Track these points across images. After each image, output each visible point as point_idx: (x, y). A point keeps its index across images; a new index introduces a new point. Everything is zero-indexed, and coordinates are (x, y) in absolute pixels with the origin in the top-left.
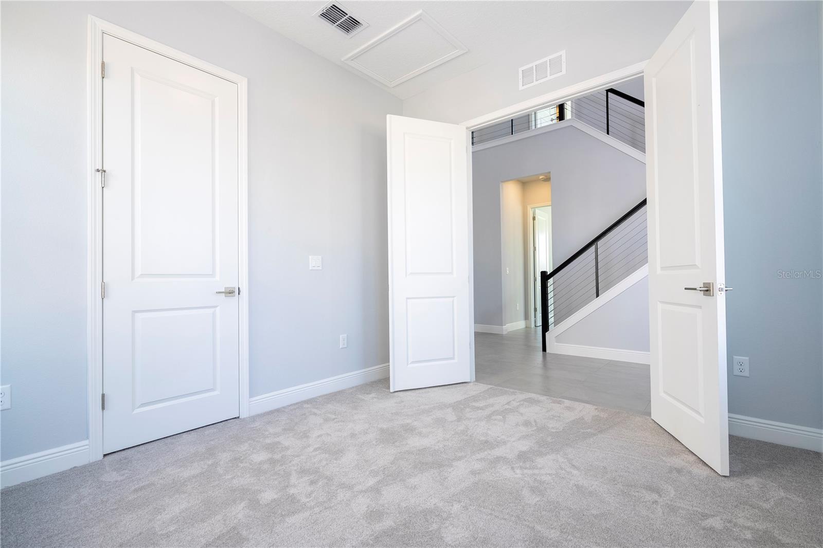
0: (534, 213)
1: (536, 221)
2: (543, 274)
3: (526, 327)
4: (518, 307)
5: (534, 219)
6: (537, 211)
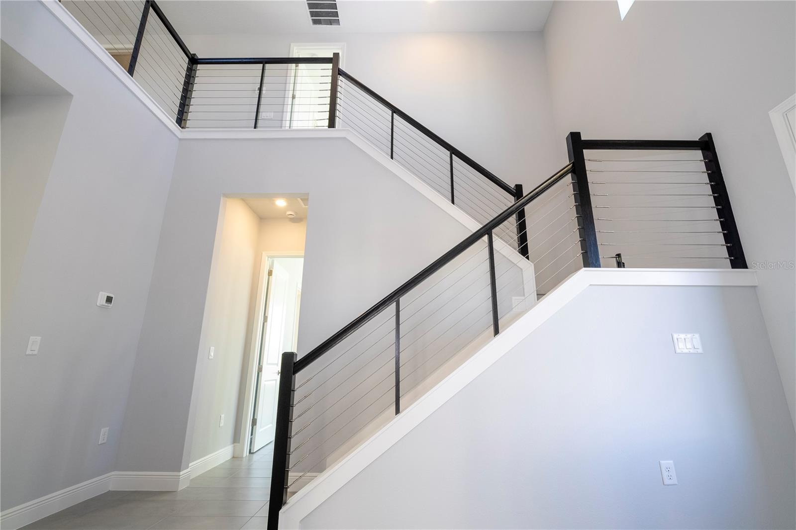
0: (272, 266)
1: (273, 278)
2: (287, 358)
3: (233, 457)
4: (222, 421)
5: (270, 273)
6: (276, 261)
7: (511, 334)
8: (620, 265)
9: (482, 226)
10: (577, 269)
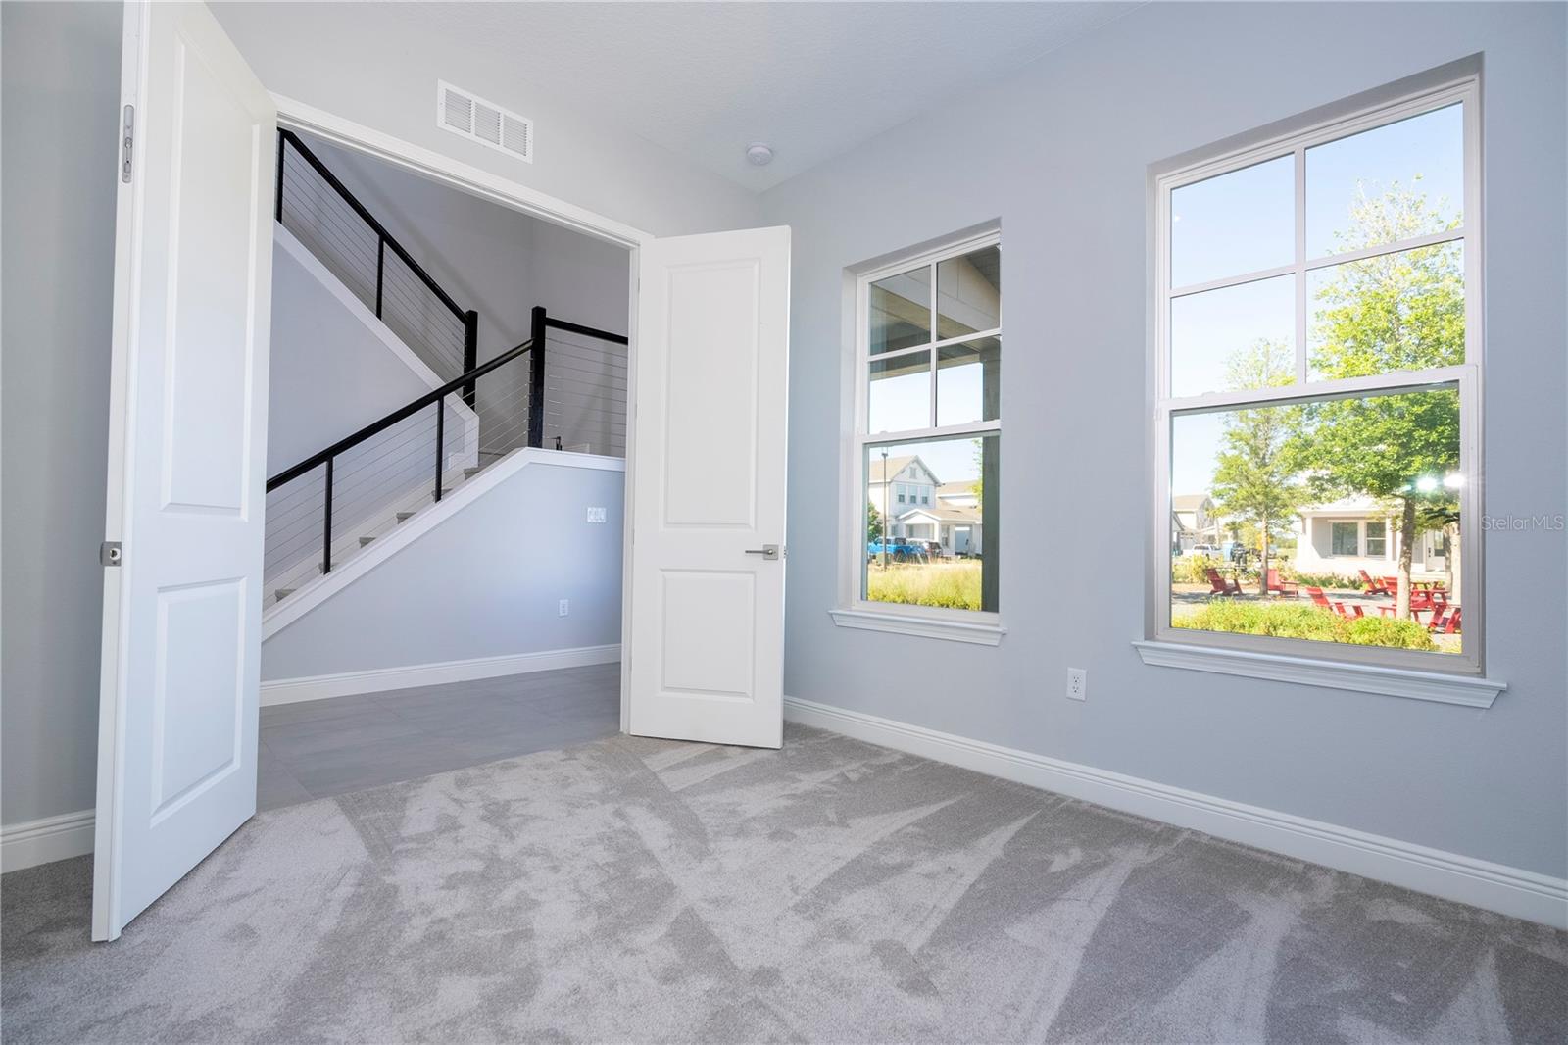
7: (452, 503)
8: (559, 447)
9: (444, 384)
10: (522, 446)
